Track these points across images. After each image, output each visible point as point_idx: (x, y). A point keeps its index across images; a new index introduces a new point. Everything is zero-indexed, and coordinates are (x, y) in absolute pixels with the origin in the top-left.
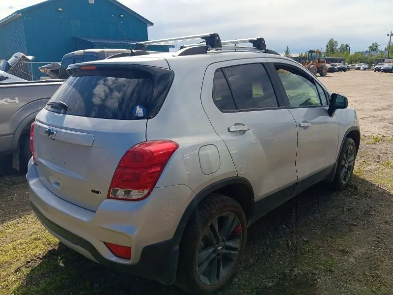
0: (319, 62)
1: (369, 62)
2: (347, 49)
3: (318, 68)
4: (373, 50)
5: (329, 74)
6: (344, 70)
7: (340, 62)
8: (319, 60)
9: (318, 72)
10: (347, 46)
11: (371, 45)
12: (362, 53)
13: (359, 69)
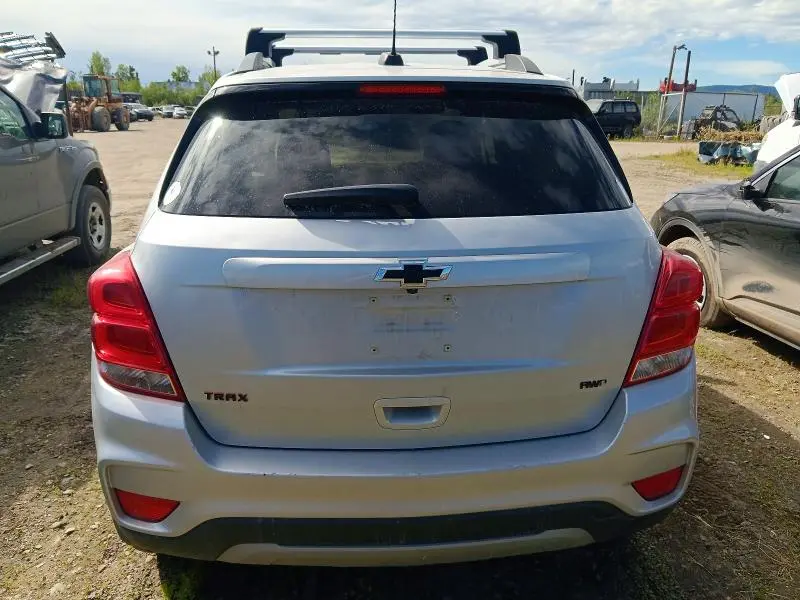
0: (111, 101)
1: (181, 101)
2: (132, 75)
3: (113, 114)
4: (179, 80)
5: (133, 126)
6: (149, 117)
7: (133, 101)
8: (109, 95)
9: (113, 122)
10: (132, 69)
11: (176, 71)
12: (164, 85)
13: (170, 115)
